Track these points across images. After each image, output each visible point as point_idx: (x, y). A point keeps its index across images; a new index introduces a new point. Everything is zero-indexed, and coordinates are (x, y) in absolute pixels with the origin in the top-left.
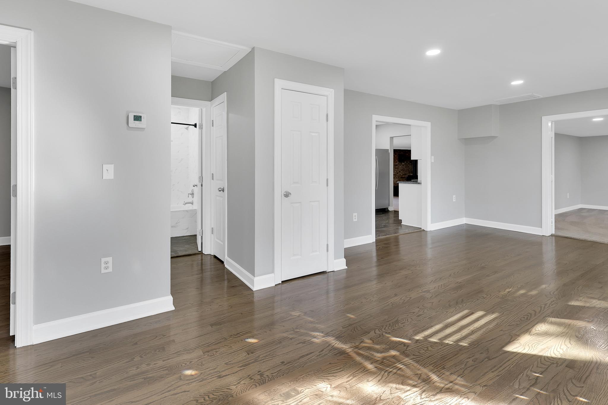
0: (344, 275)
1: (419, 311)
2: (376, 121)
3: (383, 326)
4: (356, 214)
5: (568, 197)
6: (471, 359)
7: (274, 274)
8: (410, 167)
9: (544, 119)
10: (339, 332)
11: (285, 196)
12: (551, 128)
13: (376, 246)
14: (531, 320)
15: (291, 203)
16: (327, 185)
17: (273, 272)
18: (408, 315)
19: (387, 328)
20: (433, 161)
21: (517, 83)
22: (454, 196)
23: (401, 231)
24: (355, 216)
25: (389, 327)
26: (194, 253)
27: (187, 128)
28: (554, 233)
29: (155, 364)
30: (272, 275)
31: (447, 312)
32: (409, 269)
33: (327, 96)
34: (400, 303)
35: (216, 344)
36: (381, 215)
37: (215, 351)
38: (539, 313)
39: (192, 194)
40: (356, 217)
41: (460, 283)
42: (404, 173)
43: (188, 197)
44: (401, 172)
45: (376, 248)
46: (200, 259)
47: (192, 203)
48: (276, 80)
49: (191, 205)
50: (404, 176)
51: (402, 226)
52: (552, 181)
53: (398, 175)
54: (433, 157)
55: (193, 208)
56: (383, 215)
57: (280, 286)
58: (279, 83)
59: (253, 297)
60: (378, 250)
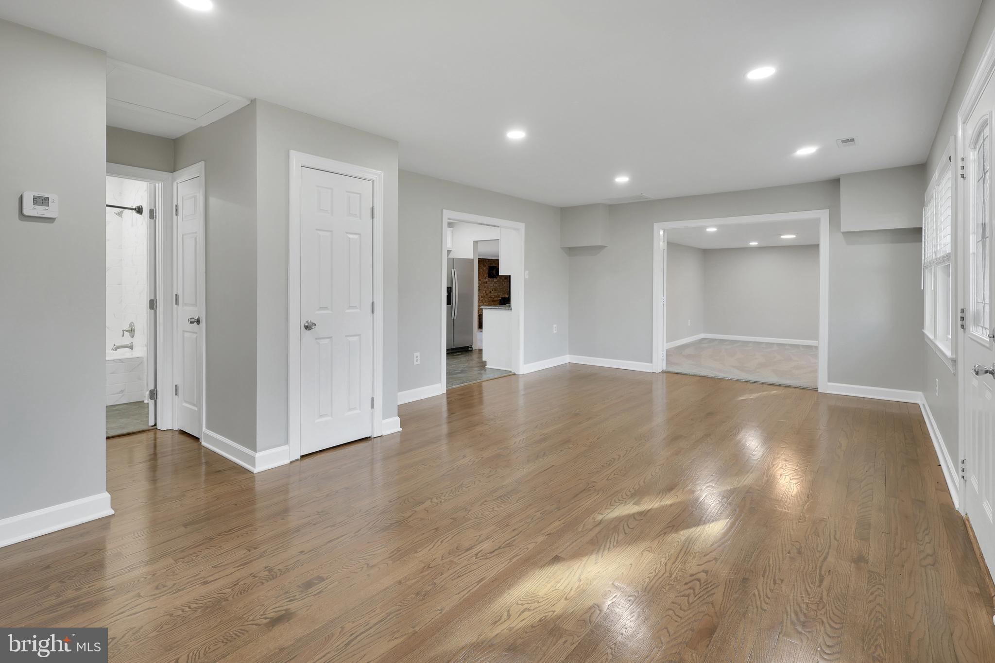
0: (398, 440)
1: (490, 471)
2: (448, 219)
3: (442, 493)
4: (418, 354)
5: (689, 325)
6: (540, 512)
7: (289, 446)
8: (505, 285)
9: (656, 225)
10: (384, 507)
11: (306, 329)
12: (663, 238)
13: (448, 398)
14: (613, 465)
15: (316, 339)
16: (373, 312)
17: (287, 442)
18: (476, 478)
19: (447, 495)
20: (527, 277)
21: (622, 179)
22: (555, 326)
23: (485, 377)
24: (417, 357)
25: (450, 493)
26: (141, 430)
27: (120, 214)
28: (665, 369)
29: (90, 587)
30: (285, 447)
31: (523, 468)
32: (486, 424)
33: (373, 181)
34: (468, 464)
35: (195, 547)
36: (460, 356)
37: (193, 555)
38: (624, 456)
39: (132, 331)
40: (419, 359)
41: (547, 434)
42: (496, 294)
43: (123, 336)
44: (493, 292)
45: (447, 401)
46: (153, 438)
47: (131, 347)
48: (293, 153)
49: (128, 350)
50: (496, 299)
51: (487, 370)
52: (663, 305)
53: (488, 297)
54: (527, 272)
55: (132, 355)
56: (462, 355)
57: (298, 463)
58: (297, 158)
59: (254, 482)
60: (449, 403)
